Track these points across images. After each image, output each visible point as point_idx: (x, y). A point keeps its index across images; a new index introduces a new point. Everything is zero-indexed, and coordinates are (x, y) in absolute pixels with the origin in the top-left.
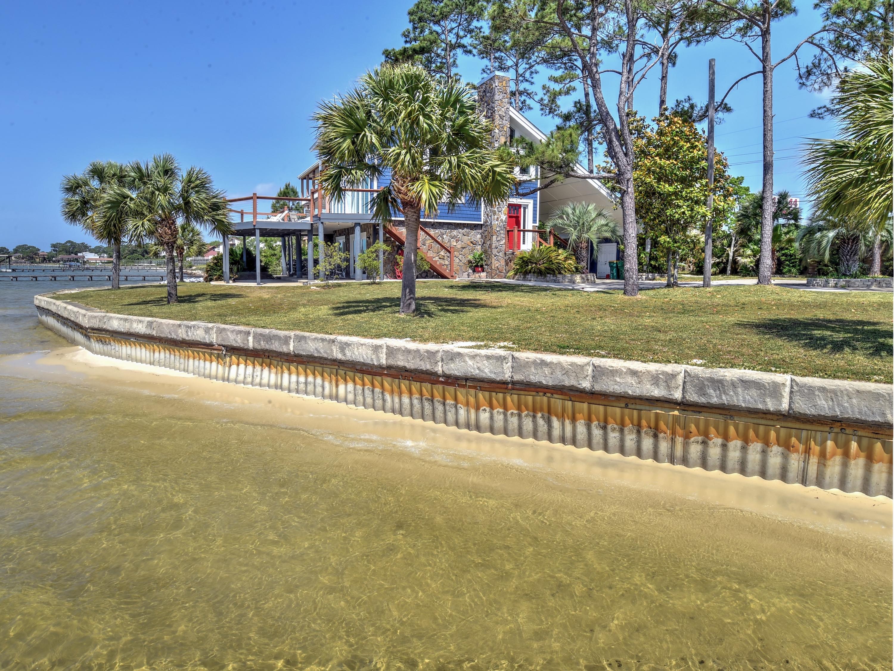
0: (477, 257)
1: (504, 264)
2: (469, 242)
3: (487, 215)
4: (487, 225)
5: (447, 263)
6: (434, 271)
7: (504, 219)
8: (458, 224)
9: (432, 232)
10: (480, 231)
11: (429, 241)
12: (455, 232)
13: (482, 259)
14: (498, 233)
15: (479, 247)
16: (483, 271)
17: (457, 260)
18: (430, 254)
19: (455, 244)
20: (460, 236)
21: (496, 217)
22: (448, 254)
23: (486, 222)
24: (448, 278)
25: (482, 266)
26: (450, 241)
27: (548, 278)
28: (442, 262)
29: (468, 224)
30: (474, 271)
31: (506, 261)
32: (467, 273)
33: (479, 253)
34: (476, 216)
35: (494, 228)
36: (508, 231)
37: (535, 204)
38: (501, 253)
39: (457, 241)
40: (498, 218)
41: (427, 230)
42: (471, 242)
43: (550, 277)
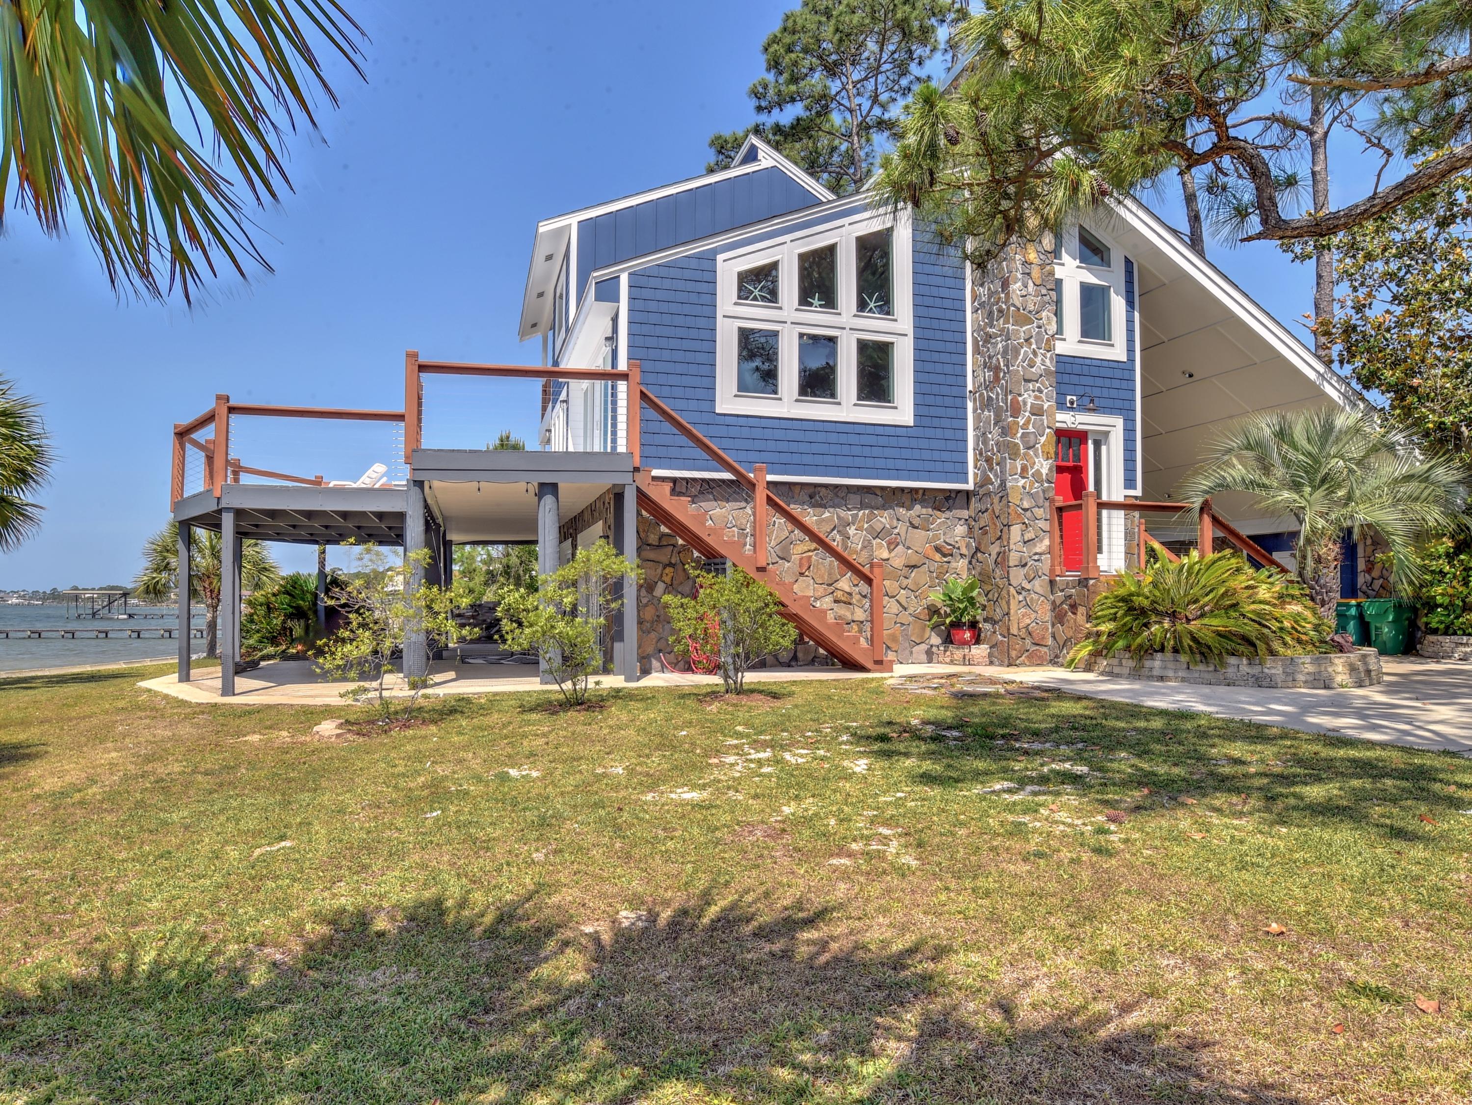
0: (958, 593)
1: (1048, 616)
2: (928, 549)
3: (988, 460)
4: (988, 494)
5: (860, 615)
6: (818, 644)
7: (1044, 471)
8: (894, 490)
9: (810, 517)
10: (965, 514)
11: (802, 547)
12: (884, 519)
13: (971, 601)
14: (1026, 519)
15: (961, 564)
16: (978, 641)
17: (892, 606)
18: (804, 588)
19: (885, 555)
20: (901, 528)
21: (1019, 464)
22: (864, 588)
23: (984, 482)
24: (861, 668)
25: (973, 625)
26: (867, 545)
27: (1231, 671)
28: (843, 611)
29: (925, 490)
30: (948, 640)
31: (1054, 606)
32: (924, 647)
33: (962, 583)
34: (949, 467)
35: (1014, 499)
36: (1060, 510)
37: (1129, 431)
38: (1037, 582)
39: (892, 545)
40: (1024, 469)
41: (795, 509)
42: (938, 549)
43: (1238, 666)
